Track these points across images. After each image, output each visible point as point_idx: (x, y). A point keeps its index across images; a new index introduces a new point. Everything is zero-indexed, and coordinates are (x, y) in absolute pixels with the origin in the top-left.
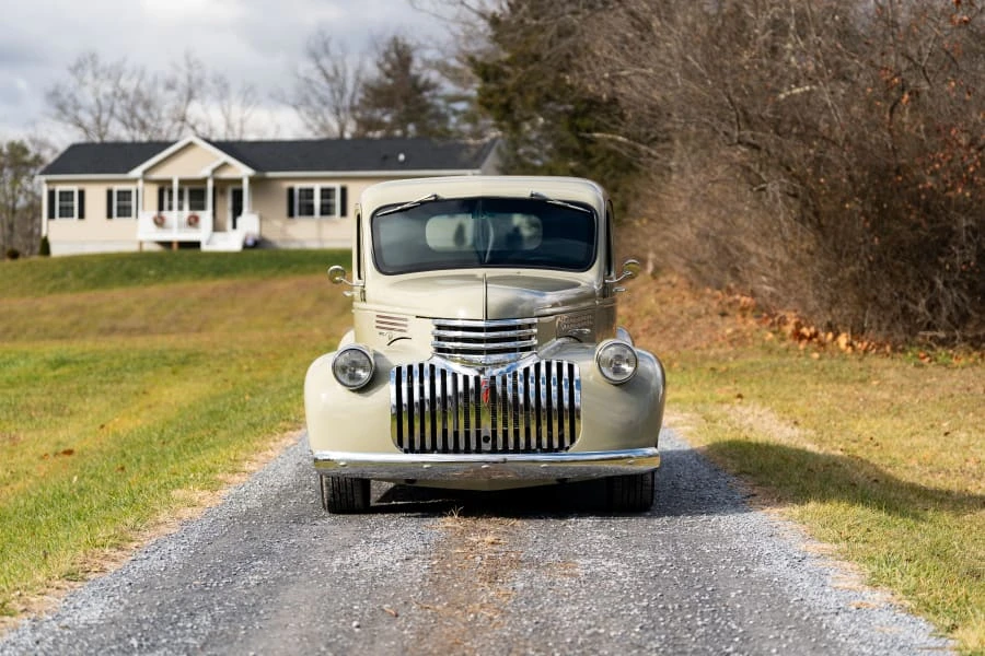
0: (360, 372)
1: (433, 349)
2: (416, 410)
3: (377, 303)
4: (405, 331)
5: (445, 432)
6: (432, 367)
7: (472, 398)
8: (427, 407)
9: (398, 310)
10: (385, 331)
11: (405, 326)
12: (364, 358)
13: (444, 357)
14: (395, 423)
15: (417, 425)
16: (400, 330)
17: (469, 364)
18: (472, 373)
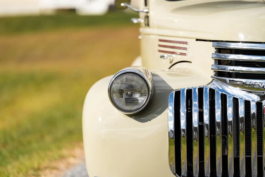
0: (137, 96)
1: (212, 73)
2: (195, 134)
3: (159, 27)
4: (185, 54)
5: (225, 158)
6: (212, 92)
7: (254, 123)
8: (206, 132)
9: (181, 33)
10: (166, 55)
11: (185, 49)
12: (142, 82)
13: (225, 81)
14: (173, 147)
15: (196, 149)
16: (181, 54)
17: (251, 89)
18: (254, 98)
